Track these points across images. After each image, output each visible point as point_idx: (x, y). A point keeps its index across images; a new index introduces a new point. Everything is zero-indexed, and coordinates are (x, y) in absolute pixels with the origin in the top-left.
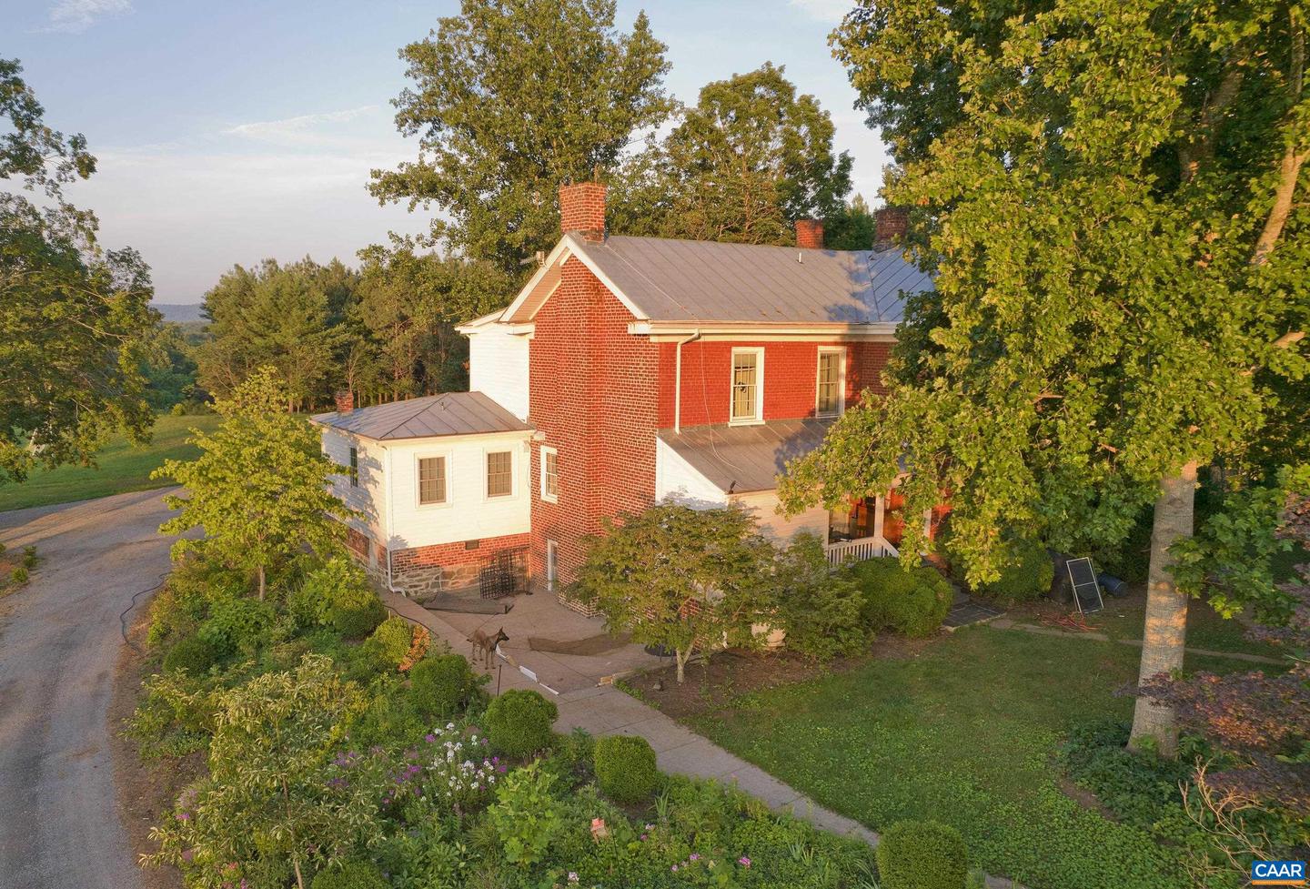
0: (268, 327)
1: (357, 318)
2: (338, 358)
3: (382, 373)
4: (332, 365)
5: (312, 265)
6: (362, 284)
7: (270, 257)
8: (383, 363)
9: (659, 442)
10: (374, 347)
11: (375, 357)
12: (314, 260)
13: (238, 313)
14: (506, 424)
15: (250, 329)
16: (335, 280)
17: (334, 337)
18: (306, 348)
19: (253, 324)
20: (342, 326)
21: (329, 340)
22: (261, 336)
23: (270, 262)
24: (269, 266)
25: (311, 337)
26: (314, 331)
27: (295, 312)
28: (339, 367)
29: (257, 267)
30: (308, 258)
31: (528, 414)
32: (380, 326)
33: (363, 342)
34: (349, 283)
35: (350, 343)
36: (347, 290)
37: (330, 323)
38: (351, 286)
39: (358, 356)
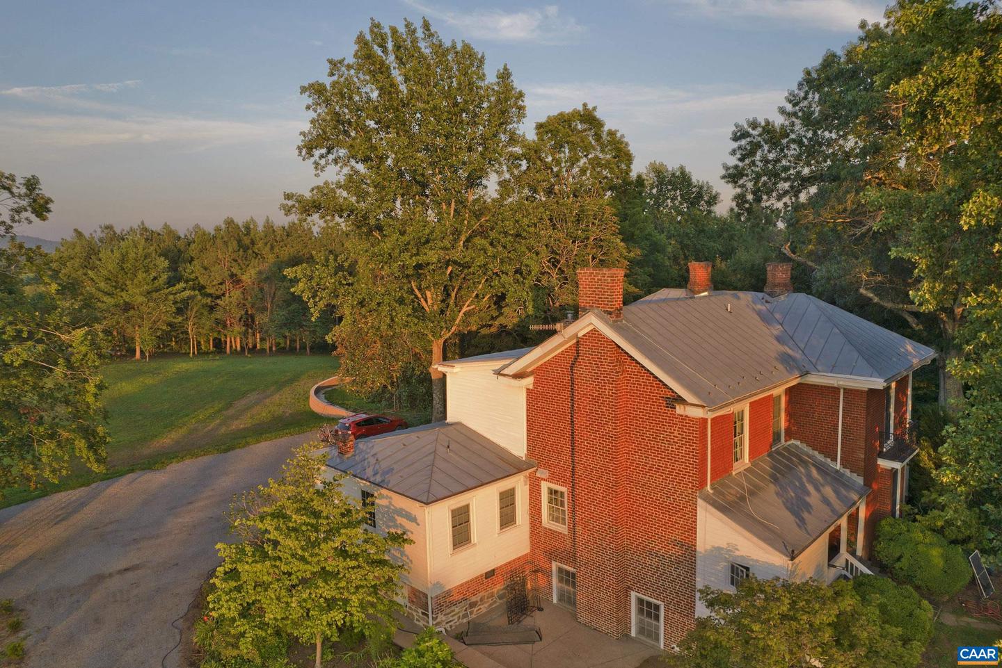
0: (116, 288)
1: (193, 276)
2: (180, 311)
3: (218, 322)
4: (174, 318)
5: (146, 230)
6: (193, 246)
7: (108, 223)
8: (219, 315)
9: (700, 502)
10: (209, 300)
11: (212, 309)
12: (147, 225)
13: (85, 274)
14: (512, 466)
15: (99, 289)
16: (168, 243)
17: (175, 294)
18: (152, 304)
19: (102, 285)
20: (182, 285)
21: (171, 297)
22: (109, 294)
23: (107, 227)
24: (106, 231)
25: (155, 295)
26: (157, 290)
27: (141, 275)
28: (180, 319)
29: (95, 231)
30: (143, 223)
31: (525, 452)
32: (214, 283)
33: (199, 297)
34: (182, 245)
35: (189, 298)
36: (179, 251)
37: (171, 283)
38: (182, 248)
39: (195, 310)
